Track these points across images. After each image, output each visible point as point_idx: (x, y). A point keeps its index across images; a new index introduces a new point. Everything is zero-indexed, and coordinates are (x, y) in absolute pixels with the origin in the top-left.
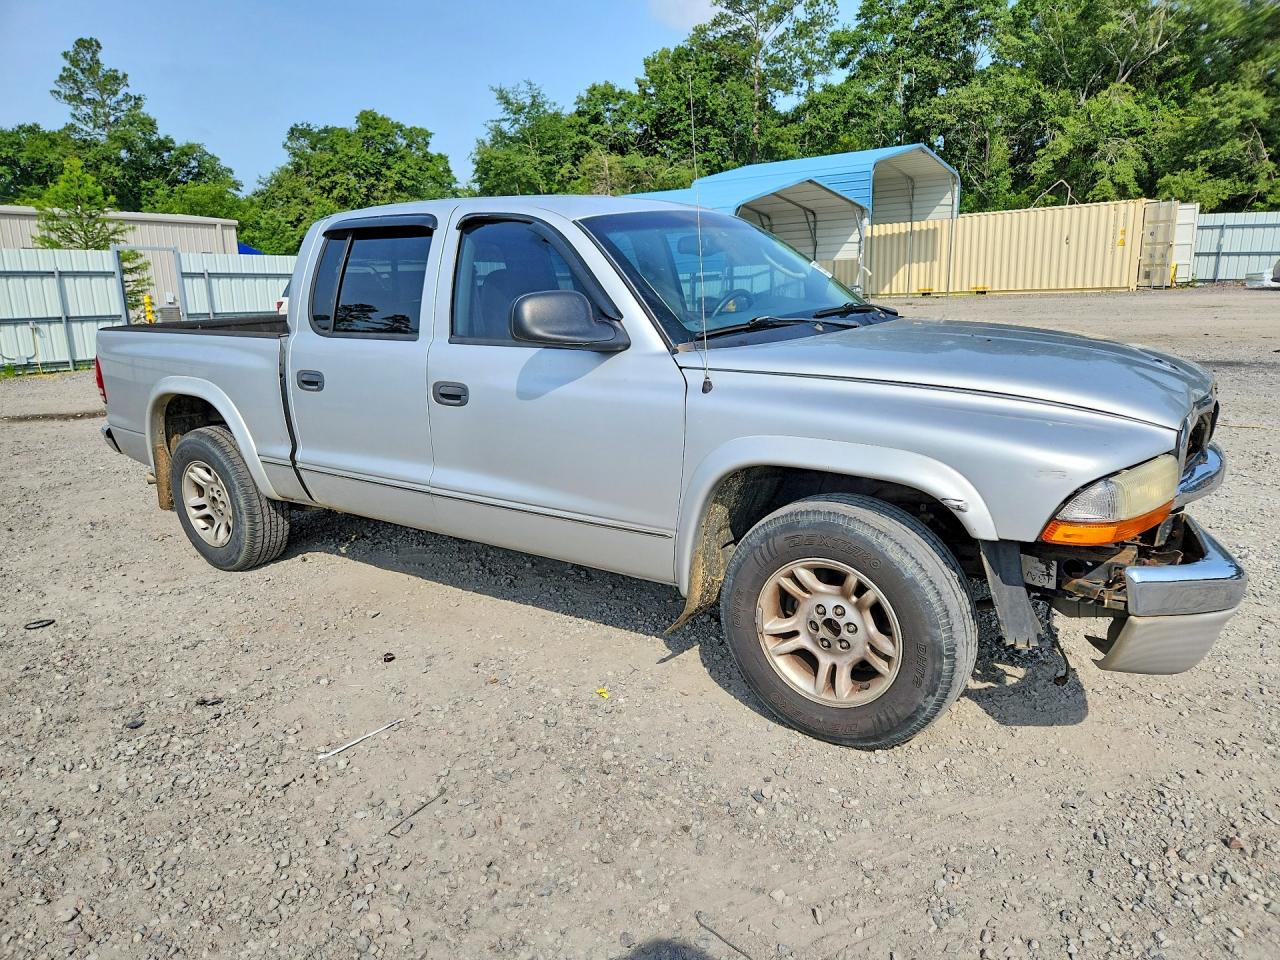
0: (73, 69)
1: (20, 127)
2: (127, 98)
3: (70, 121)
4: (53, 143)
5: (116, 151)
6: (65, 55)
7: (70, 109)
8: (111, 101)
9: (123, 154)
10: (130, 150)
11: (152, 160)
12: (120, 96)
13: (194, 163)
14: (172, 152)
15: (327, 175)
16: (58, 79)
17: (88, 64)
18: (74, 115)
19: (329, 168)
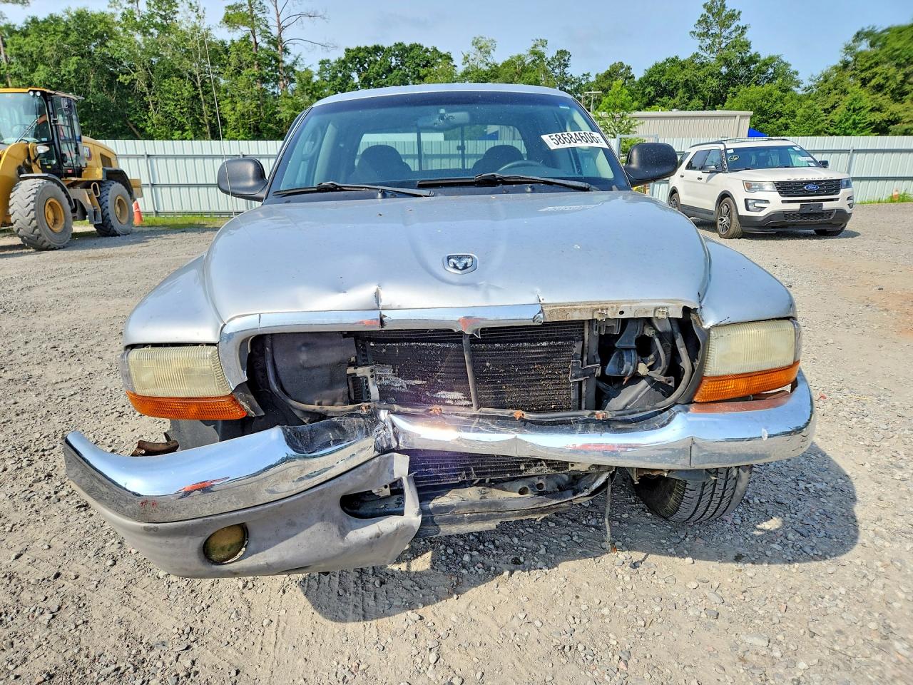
0: (707, 14)
1: (667, 60)
2: (738, 28)
3: (697, 50)
4: (683, 67)
5: (718, 68)
6: (705, 6)
7: (699, 42)
8: (726, 34)
9: (724, 70)
10: (728, 66)
11: (742, 71)
12: (733, 28)
13: (771, 70)
14: (758, 64)
15: (870, 67)
16: (697, 23)
17: (719, 9)
18: (700, 47)
19: (872, 61)
